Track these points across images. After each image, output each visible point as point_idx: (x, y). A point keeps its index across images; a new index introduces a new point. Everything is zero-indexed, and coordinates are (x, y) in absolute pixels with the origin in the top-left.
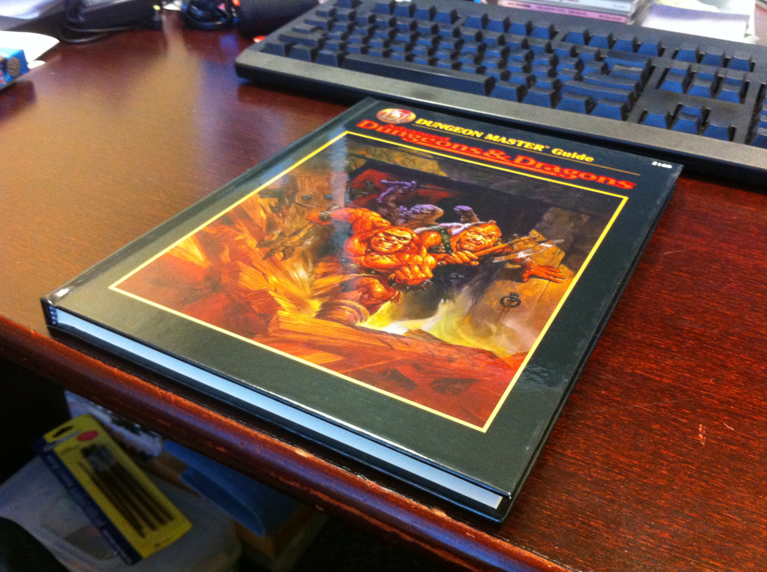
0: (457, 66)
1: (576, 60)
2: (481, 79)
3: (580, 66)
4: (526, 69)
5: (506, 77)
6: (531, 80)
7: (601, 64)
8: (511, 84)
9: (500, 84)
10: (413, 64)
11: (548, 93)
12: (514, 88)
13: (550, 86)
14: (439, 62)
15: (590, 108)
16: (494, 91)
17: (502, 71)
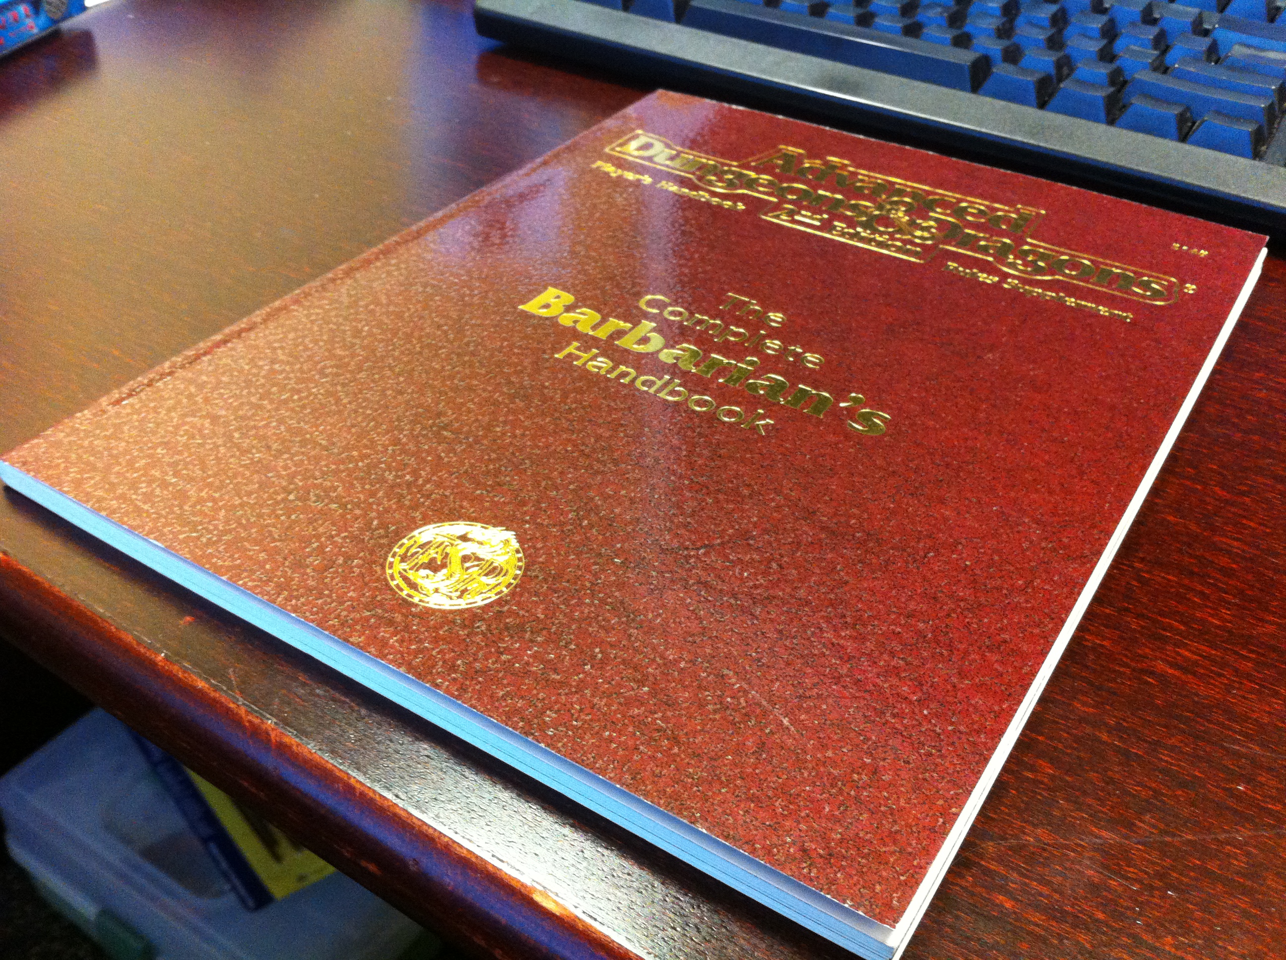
0: (913, 30)
1: (1155, 30)
2: (965, 57)
3: (1162, 43)
4: (1055, 43)
5: (1012, 55)
6: (1065, 67)
7: (1205, 42)
8: (1024, 71)
9: (1002, 69)
10: (825, 21)
11: (1101, 94)
12: (1031, 79)
13: (1106, 81)
14: (877, 20)
15: (1185, 130)
16: (989, 84)
17: (1005, 43)
